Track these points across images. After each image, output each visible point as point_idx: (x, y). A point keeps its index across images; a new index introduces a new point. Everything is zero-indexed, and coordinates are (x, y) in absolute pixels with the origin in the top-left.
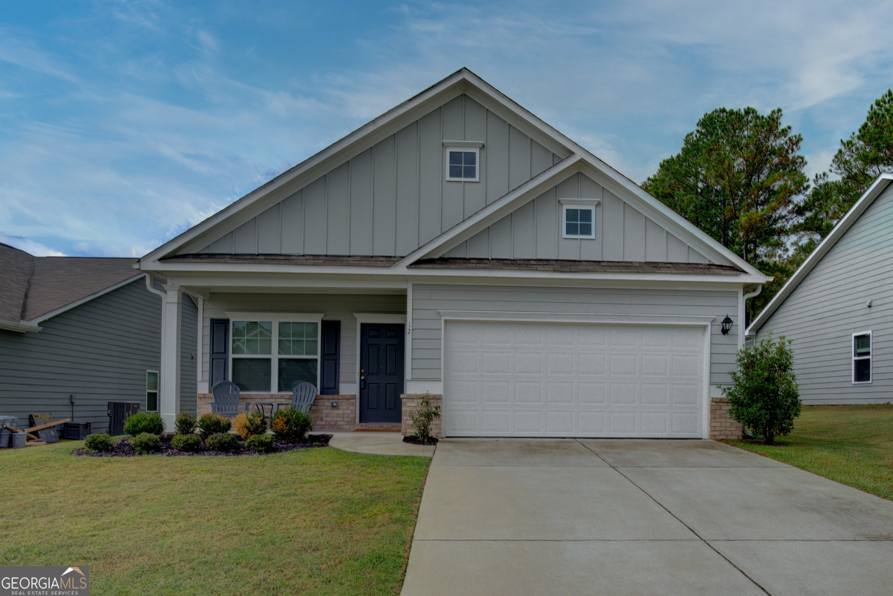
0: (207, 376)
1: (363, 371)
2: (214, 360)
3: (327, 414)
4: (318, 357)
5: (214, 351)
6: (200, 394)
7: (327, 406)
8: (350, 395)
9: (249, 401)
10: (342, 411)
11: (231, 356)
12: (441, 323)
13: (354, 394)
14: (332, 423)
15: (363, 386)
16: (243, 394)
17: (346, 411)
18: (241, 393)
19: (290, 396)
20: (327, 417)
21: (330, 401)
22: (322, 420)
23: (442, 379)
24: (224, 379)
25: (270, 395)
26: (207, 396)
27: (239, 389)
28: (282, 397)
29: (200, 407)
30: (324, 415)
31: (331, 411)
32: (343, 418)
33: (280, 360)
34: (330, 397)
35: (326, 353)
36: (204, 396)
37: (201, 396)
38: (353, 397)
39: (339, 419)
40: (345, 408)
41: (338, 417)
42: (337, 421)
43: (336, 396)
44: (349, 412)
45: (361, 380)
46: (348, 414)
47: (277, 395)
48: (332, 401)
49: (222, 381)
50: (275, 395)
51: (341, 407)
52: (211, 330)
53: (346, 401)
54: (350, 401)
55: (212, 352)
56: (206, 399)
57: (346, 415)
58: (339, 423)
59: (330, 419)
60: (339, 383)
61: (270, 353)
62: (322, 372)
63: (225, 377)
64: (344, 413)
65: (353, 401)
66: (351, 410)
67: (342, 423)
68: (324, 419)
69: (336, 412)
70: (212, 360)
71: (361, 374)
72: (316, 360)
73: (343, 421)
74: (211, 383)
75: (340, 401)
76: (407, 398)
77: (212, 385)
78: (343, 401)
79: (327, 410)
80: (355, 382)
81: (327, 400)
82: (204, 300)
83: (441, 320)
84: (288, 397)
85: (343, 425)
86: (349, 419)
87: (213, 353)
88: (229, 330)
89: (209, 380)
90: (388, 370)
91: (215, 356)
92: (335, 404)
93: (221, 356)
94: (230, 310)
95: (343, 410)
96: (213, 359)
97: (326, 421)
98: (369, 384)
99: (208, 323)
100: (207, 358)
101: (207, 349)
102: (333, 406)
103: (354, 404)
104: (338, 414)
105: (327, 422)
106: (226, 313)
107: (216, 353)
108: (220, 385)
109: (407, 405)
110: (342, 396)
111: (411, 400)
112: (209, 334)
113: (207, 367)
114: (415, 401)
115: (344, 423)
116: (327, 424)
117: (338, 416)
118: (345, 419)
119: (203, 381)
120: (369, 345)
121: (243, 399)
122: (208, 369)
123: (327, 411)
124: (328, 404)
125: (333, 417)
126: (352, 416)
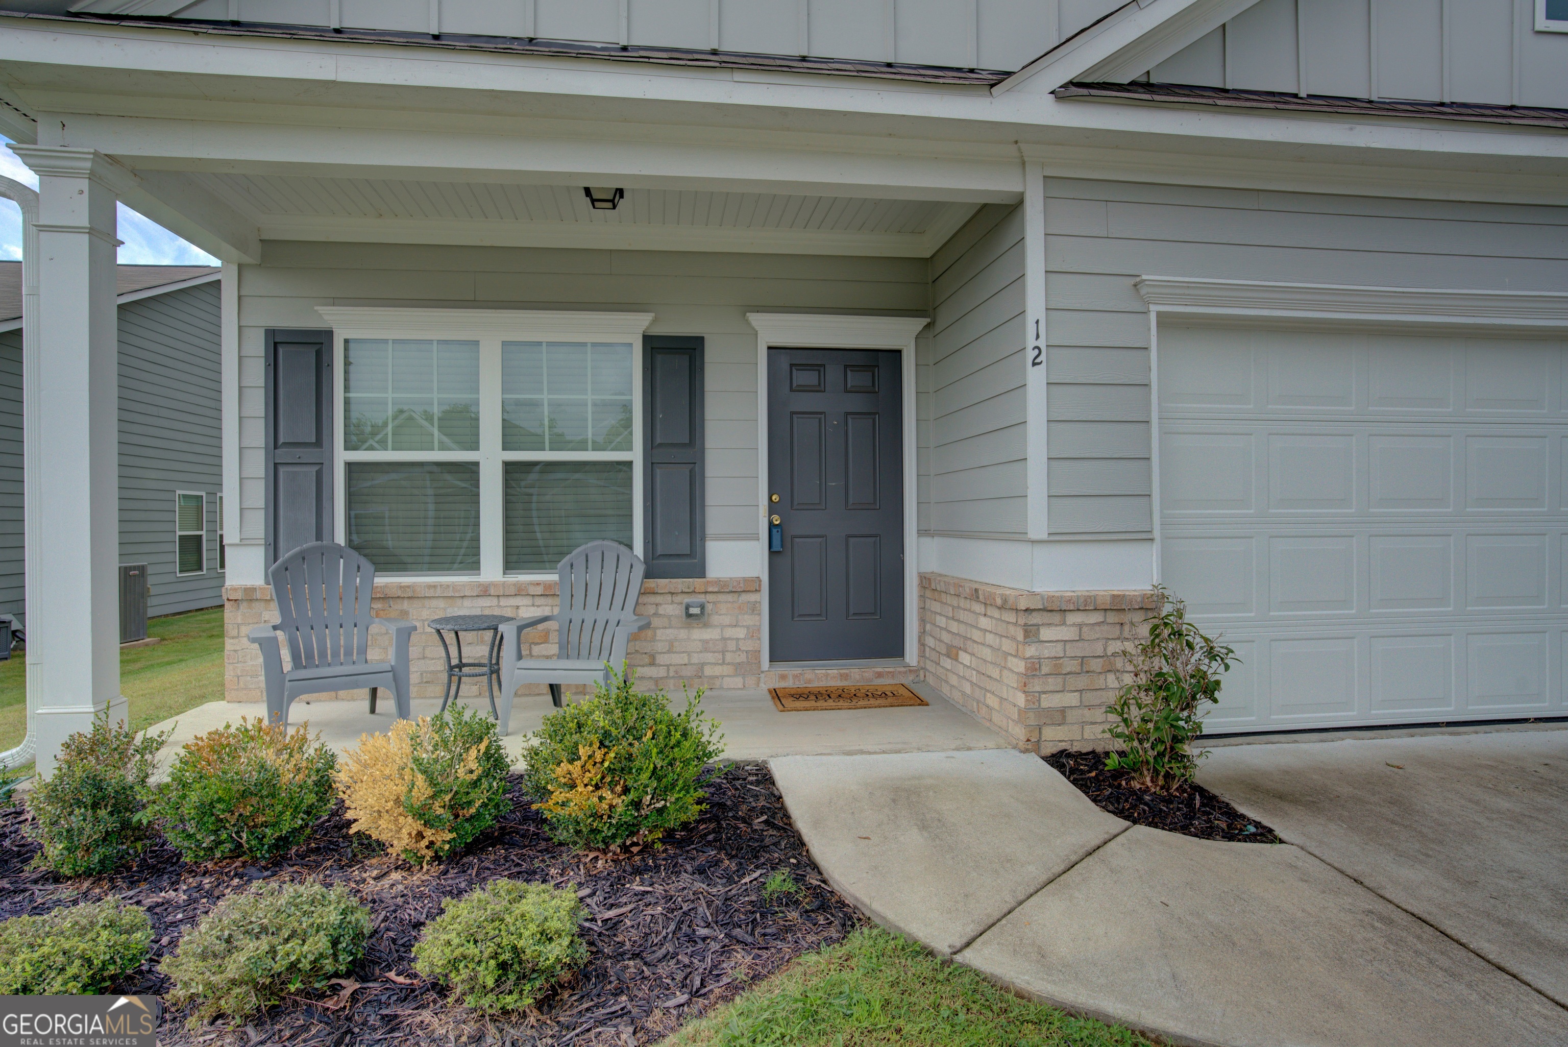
0: (258, 525)
1: (775, 498)
2: (282, 470)
3: (671, 643)
4: (636, 455)
5: (281, 440)
6: (235, 589)
7: (669, 617)
8: (746, 580)
9: (406, 605)
10: (719, 630)
11: (342, 456)
12: (1149, 320)
13: (755, 574)
14: (688, 672)
15: (777, 547)
16: (386, 586)
17: (730, 633)
18: (381, 580)
19: (548, 586)
20: (670, 651)
21: (678, 599)
22: (652, 664)
23: (1157, 534)
24: (319, 537)
25: (480, 585)
26: (258, 595)
27: (371, 568)
28: (520, 591)
29: (235, 633)
30: (660, 646)
31: (683, 634)
32: (723, 652)
33: (510, 468)
34: (679, 584)
35: (658, 440)
36: (249, 596)
37: (239, 595)
38: (749, 586)
39: (709, 657)
40: (727, 620)
41: (706, 650)
42: (702, 665)
43: (697, 583)
44: (741, 633)
45: (771, 526)
46: (738, 639)
47: (504, 584)
48: (687, 599)
49: (313, 543)
50: (494, 585)
51: (715, 619)
52: (267, 366)
53: (730, 597)
54: (745, 597)
55: (275, 442)
56: (255, 605)
57: (732, 646)
58: (708, 671)
59: (676, 659)
60: (703, 539)
61: (474, 445)
62: (649, 503)
63: (321, 529)
64: (724, 639)
65: (753, 597)
66: (748, 627)
67: (717, 671)
68: (661, 659)
69: (699, 634)
70: (275, 469)
71: (773, 508)
72: (630, 464)
73: (723, 663)
74: (273, 548)
75: (710, 598)
76: (1045, 610)
77: (276, 559)
78: (721, 597)
79: (668, 631)
80: (756, 537)
81: (669, 597)
82: (240, 267)
83: (1146, 313)
84: (539, 590)
85: (723, 677)
86: (742, 658)
87: (276, 447)
88: (331, 365)
89: (266, 539)
90: (851, 492)
91: (283, 455)
92: (695, 611)
93: (308, 454)
94: (335, 301)
95: (723, 627)
96: (276, 465)
97: (668, 666)
98: (793, 537)
99: (257, 346)
100: (258, 465)
101: (258, 434)
102: (689, 616)
103: (754, 609)
104: (706, 642)
105: (672, 669)
106: (322, 309)
107: (286, 444)
108: (302, 557)
109: (1042, 638)
110: (718, 582)
111: (1057, 618)
112: (261, 382)
113: (258, 494)
114: (1072, 618)
115: (726, 670)
116: (672, 674)
117: (706, 647)
118: (729, 657)
119: (244, 543)
120: (792, 413)
121: (385, 598)
122: (261, 503)
123: (670, 633)
124: (672, 609)
125: (689, 654)
126: (749, 646)
